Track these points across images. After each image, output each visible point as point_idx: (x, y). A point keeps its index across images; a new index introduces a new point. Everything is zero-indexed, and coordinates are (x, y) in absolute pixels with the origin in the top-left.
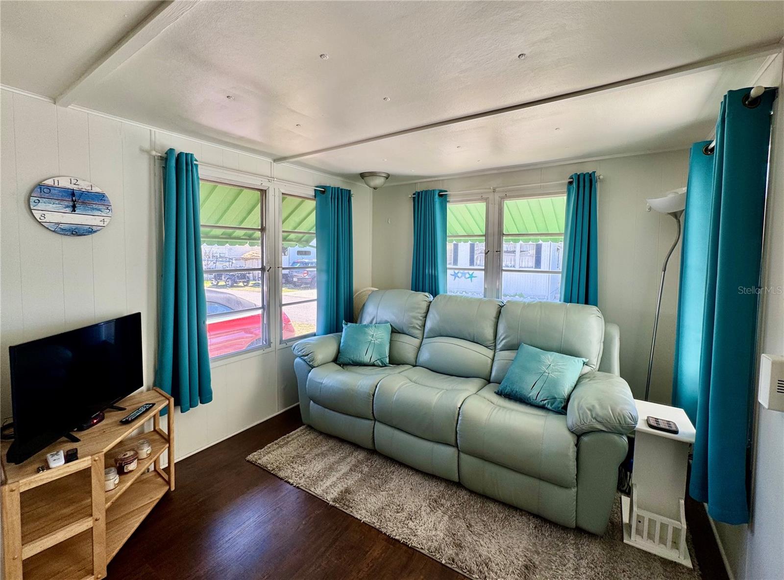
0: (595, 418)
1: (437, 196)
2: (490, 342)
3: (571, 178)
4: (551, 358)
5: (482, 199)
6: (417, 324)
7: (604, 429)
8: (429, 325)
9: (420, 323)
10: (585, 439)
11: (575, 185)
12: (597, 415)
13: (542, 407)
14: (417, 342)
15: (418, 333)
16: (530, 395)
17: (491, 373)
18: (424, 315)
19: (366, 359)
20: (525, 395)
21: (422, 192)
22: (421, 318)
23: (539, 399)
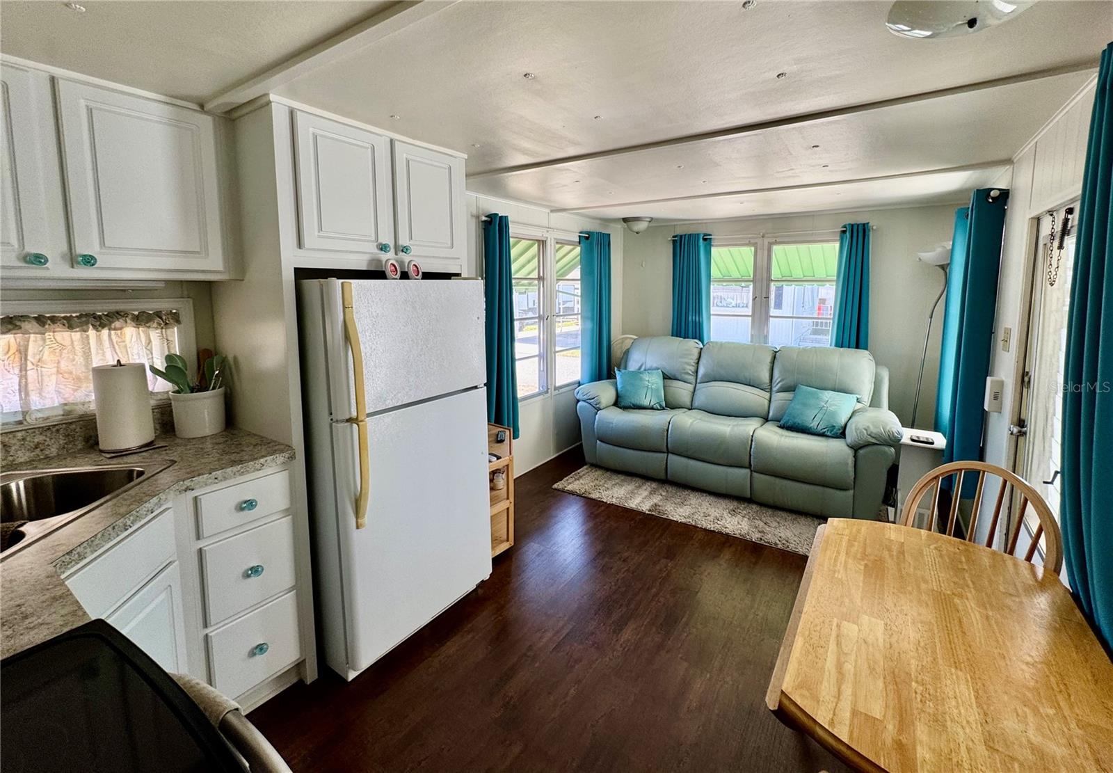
0: (870, 435)
1: (701, 240)
2: (766, 386)
3: (845, 227)
4: (828, 395)
5: (749, 244)
6: (690, 370)
7: (877, 442)
8: (701, 371)
9: (693, 369)
10: (861, 452)
11: (848, 234)
12: (872, 432)
13: (822, 435)
14: (691, 387)
15: (692, 379)
16: (812, 425)
17: (769, 412)
18: (697, 361)
19: (646, 402)
20: (807, 427)
21: (685, 235)
22: (694, 364)
23: (820, 428)
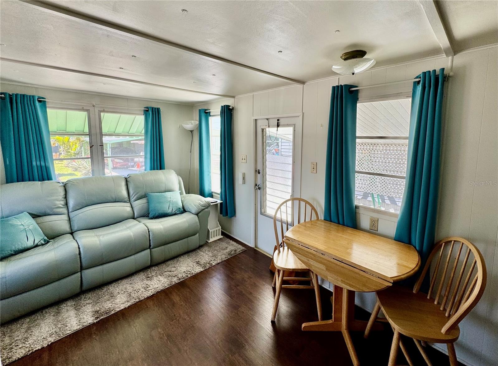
1: (37, 102)
2: (127, 199)
3: (147, 108)
5: (83, 110)
6: (61, 204)
7: (205, 208)
8: (71, 203)
9: (63, 203)
13: (175, 214)
14: (65, 217)
15: (65, 210)
17: (134, 214)
18: (64, 196)
19: (30, 243)
20: (167, 213)
22: (63, 199)
23: (173, 211)
